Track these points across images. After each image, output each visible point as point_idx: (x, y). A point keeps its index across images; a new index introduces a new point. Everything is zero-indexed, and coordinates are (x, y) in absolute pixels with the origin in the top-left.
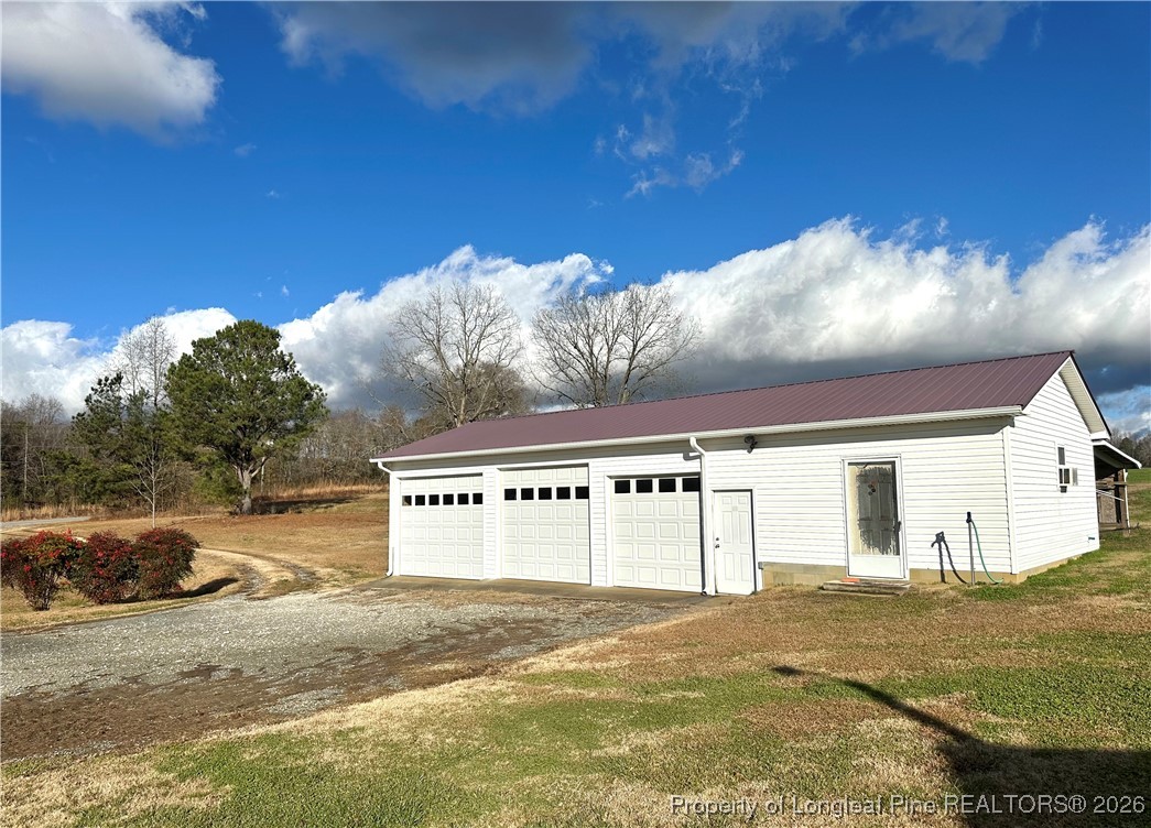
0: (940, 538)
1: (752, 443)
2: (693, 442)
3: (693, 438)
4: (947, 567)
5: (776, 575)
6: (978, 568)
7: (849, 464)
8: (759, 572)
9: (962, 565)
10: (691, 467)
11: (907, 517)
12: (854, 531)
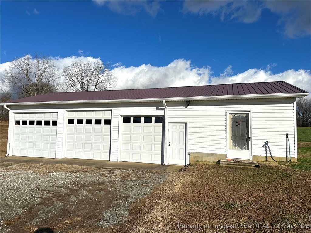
0: (266, 144)
1: (188, 104)
3: (164, 100)
4: (269, 155)
5: (195, 157)
7: (229, 114)
8: (188, 156)
9: (275, 154)
10: (161, 113)
11: (253, 135)
12: (230, 140)
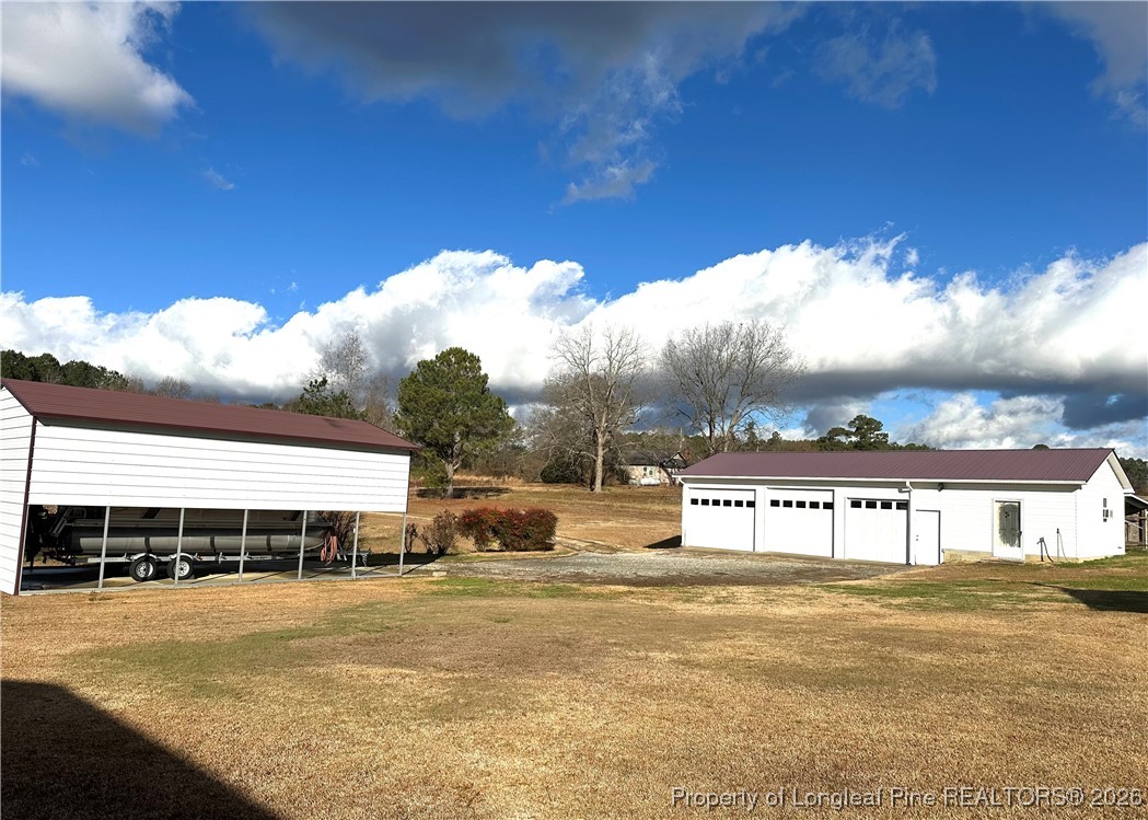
0: (1042, 540)
1: (941, 487)
2: (908, 484)
3: (908, 481)
4: (1045, 554)
5: (951, 556)
6: (1061, 555)
7: (996, 501)
8: (942, 554)
9: (1053, 553)
10: (904, 496)
11: (1025, 530)
12: (997, 535)
